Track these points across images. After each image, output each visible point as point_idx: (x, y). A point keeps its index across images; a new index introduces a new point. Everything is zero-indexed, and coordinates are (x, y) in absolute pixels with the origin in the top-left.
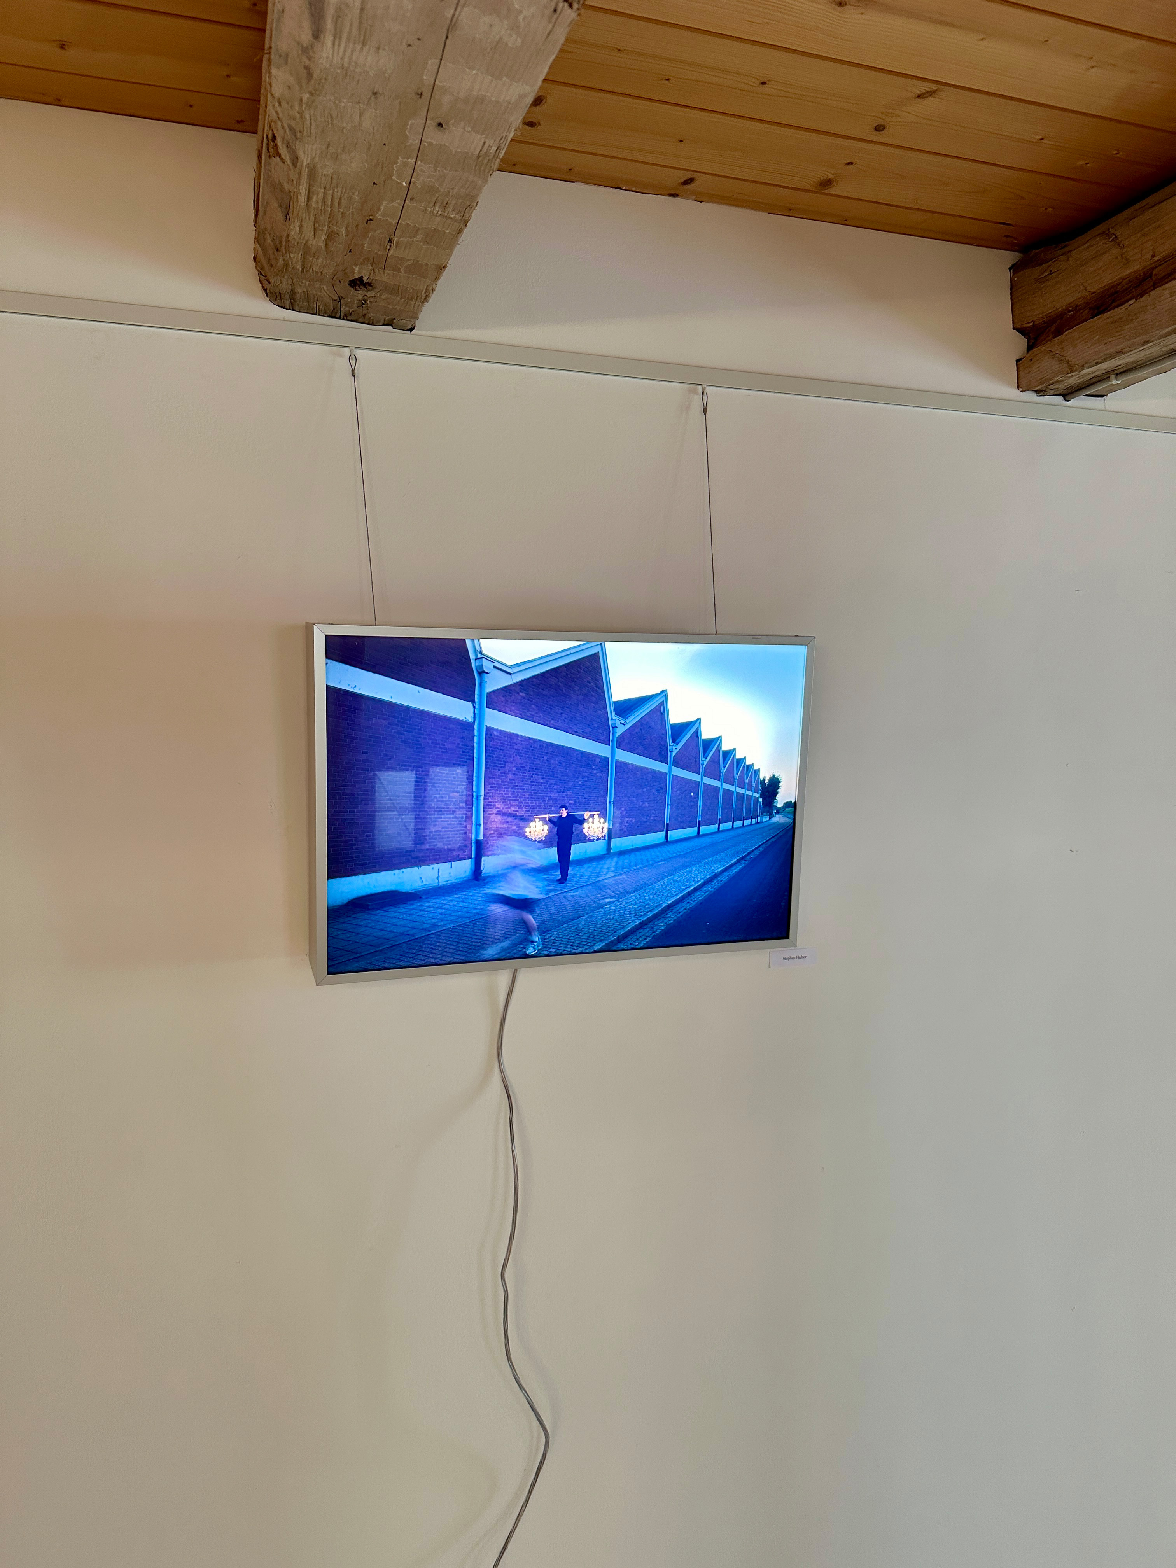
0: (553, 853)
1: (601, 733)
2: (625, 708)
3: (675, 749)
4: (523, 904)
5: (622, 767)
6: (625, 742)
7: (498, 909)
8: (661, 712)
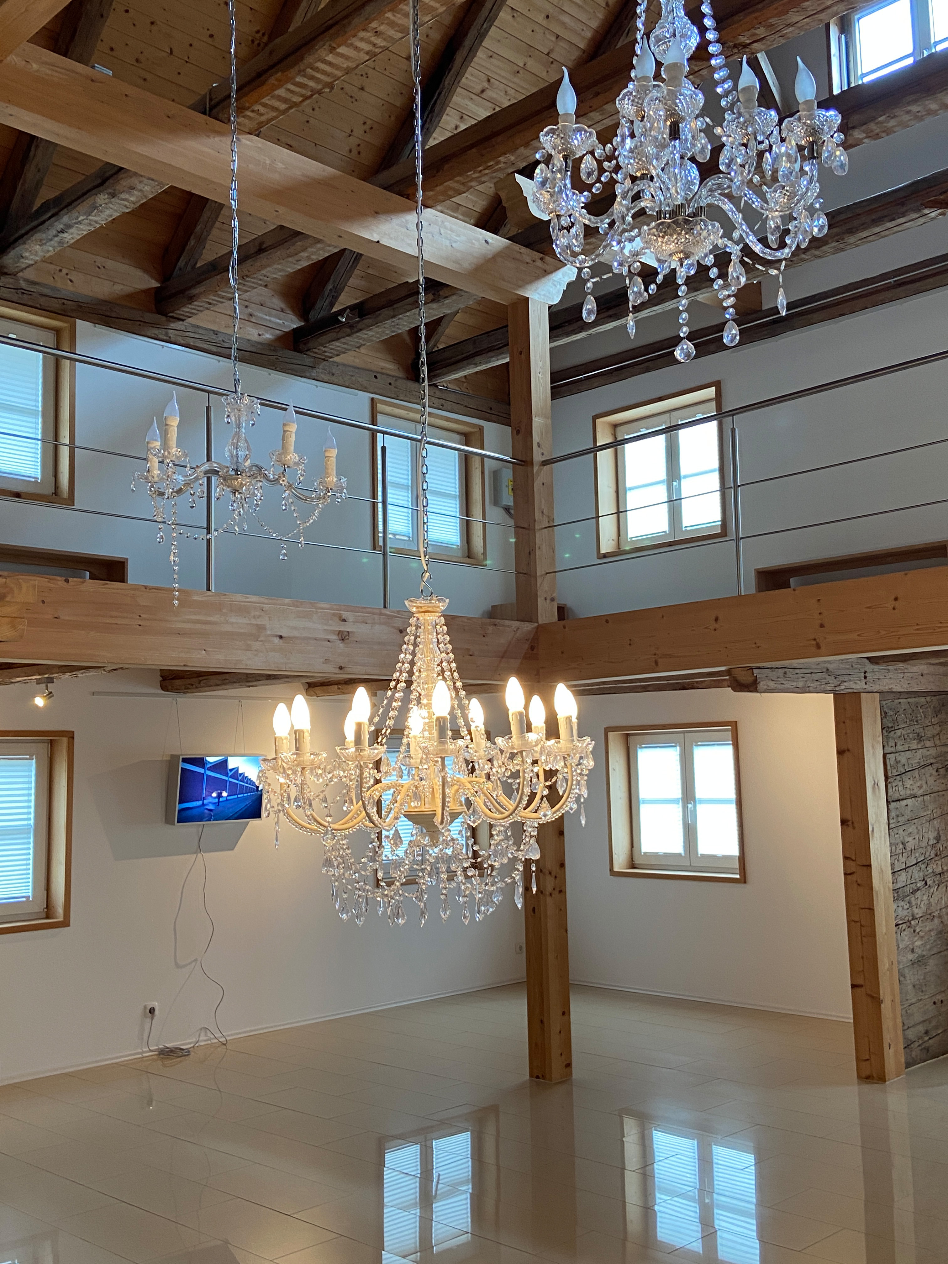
0: (217, 800)
1: (227, 775)
2: (231, 770)
3: (240, 778)
4: (211, 810)
5: (230, 782)
6: (231, 777)
7: (207, 811)
8: (237, 771)
